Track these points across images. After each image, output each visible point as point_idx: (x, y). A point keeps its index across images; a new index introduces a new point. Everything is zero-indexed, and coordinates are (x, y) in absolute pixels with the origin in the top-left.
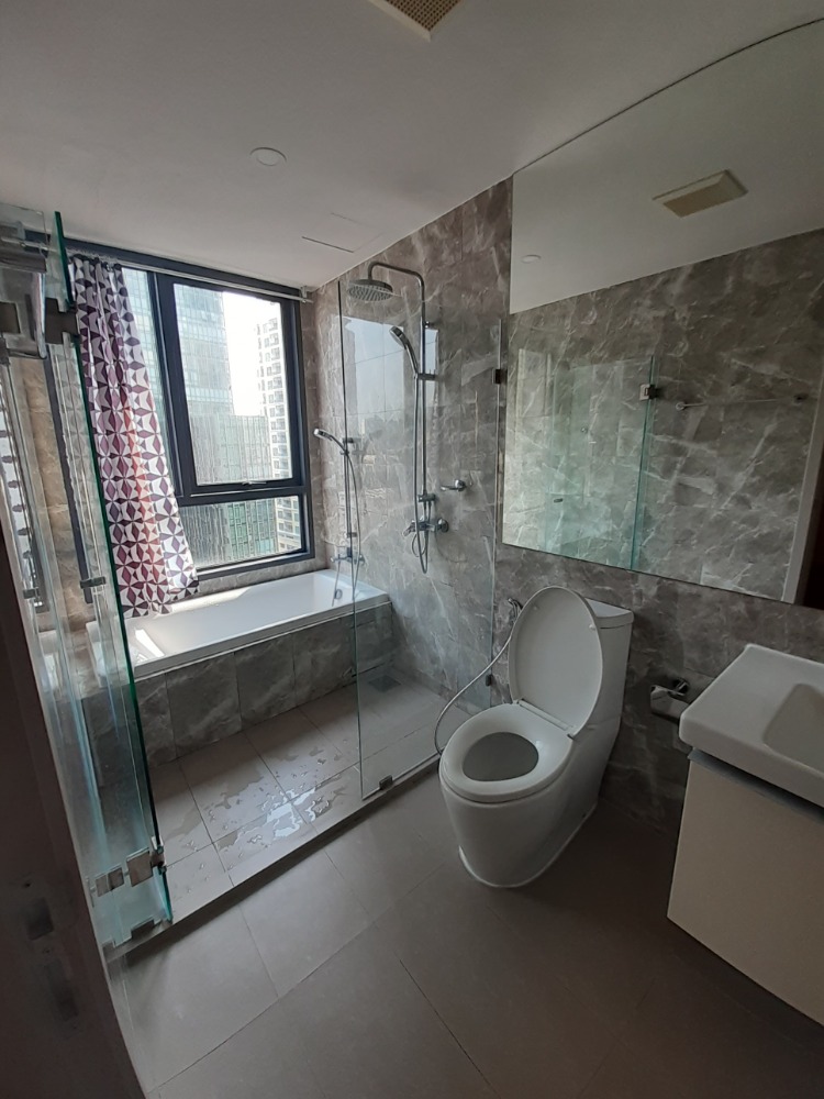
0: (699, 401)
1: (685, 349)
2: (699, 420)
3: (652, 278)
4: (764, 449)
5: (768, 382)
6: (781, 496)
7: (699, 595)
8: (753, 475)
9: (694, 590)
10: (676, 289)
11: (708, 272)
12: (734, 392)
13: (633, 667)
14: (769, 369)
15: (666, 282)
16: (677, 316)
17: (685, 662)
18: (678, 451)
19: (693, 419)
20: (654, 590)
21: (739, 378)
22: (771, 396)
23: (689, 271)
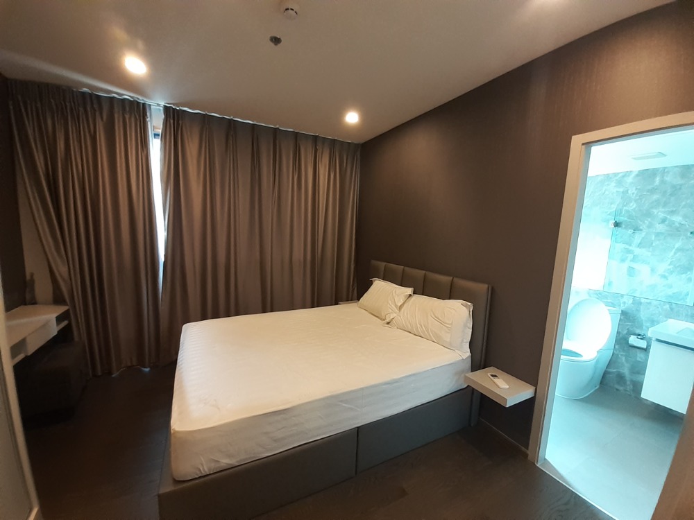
0: (641, 230)
1: (634, 206)
2: (641, 238)
3: (616, 174)
4: (675, 253)
5: (677, 225)
6: (684, 275)
7: (650, 303)
8: (669, 265)
9: (648, 301)
10: (629, 180)
11: (647, 175)
12: (660, 228)
13: (620, 330)
14: (677, 219)
15: (623, 176)
16: (629, 192)
17: (644, 328)
18: (629, 252)
19: (638, 238)
20: (631, 301)
21: (663, 221)
22: (679, 231)
23: (637, 173)
